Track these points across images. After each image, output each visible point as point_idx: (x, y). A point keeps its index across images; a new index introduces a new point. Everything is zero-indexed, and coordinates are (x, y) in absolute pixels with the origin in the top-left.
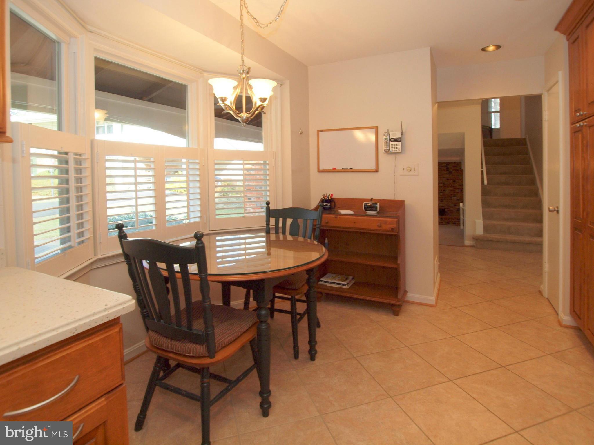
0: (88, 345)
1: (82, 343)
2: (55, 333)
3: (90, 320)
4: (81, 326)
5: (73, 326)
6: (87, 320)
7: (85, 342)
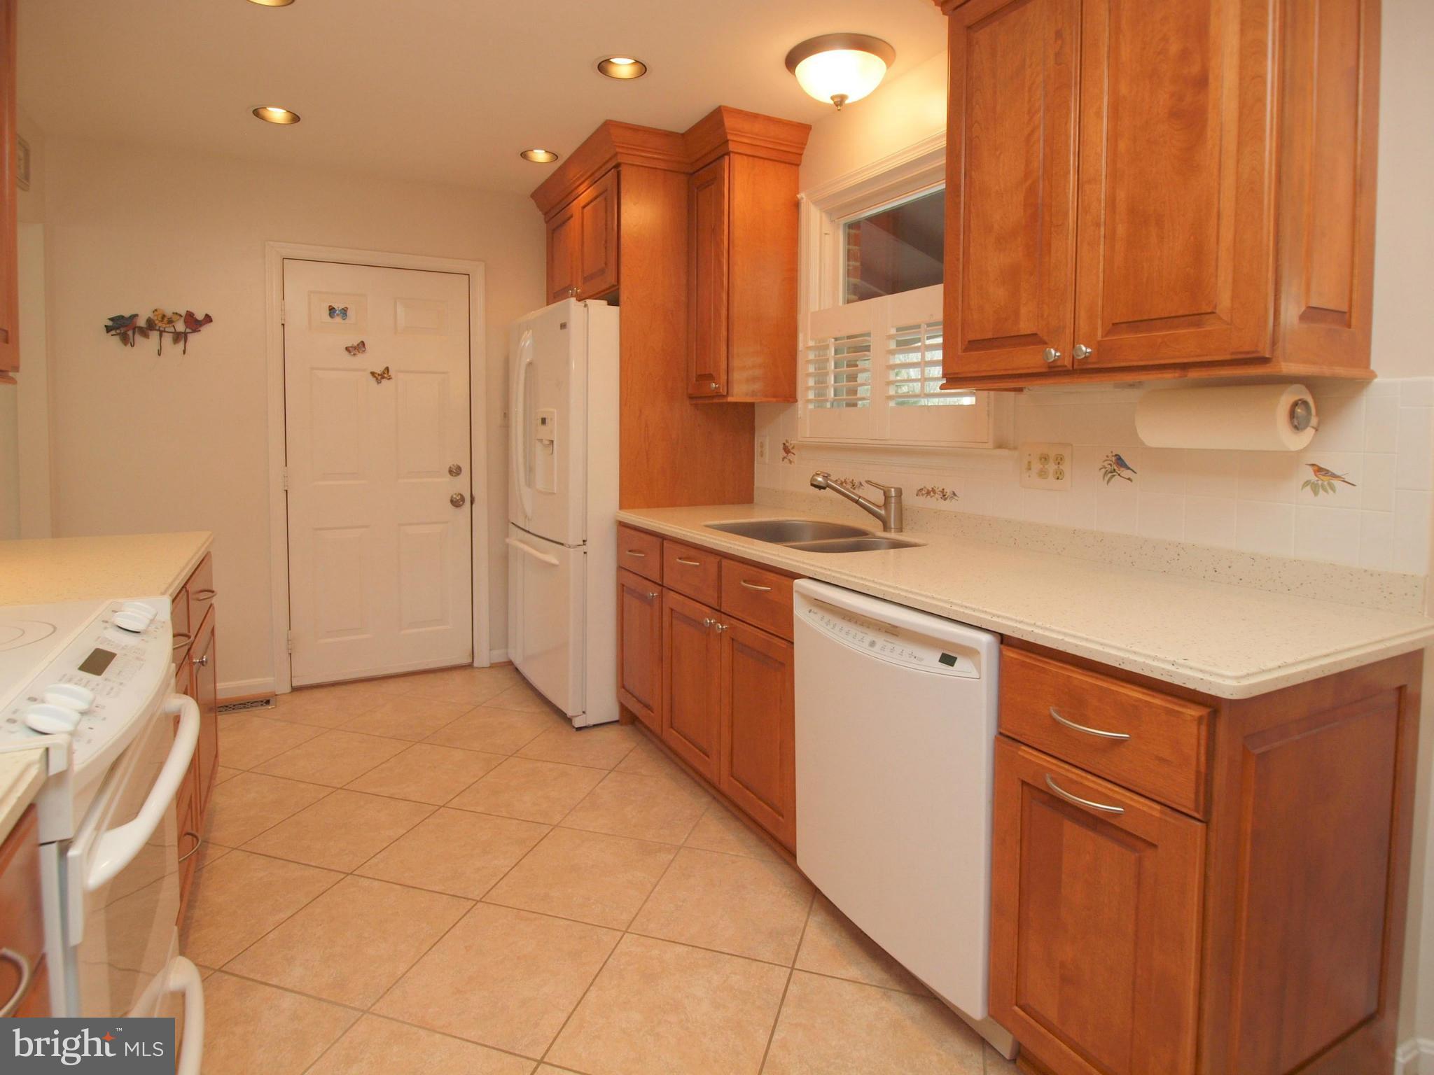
0: (1146, 701)
1: (1139, 692)
2: (1100, 648)
3: (1144, 662)
4: (1131, 662)
5: (1121, 654)
6: (1141, 659)
7: (1144, 693)
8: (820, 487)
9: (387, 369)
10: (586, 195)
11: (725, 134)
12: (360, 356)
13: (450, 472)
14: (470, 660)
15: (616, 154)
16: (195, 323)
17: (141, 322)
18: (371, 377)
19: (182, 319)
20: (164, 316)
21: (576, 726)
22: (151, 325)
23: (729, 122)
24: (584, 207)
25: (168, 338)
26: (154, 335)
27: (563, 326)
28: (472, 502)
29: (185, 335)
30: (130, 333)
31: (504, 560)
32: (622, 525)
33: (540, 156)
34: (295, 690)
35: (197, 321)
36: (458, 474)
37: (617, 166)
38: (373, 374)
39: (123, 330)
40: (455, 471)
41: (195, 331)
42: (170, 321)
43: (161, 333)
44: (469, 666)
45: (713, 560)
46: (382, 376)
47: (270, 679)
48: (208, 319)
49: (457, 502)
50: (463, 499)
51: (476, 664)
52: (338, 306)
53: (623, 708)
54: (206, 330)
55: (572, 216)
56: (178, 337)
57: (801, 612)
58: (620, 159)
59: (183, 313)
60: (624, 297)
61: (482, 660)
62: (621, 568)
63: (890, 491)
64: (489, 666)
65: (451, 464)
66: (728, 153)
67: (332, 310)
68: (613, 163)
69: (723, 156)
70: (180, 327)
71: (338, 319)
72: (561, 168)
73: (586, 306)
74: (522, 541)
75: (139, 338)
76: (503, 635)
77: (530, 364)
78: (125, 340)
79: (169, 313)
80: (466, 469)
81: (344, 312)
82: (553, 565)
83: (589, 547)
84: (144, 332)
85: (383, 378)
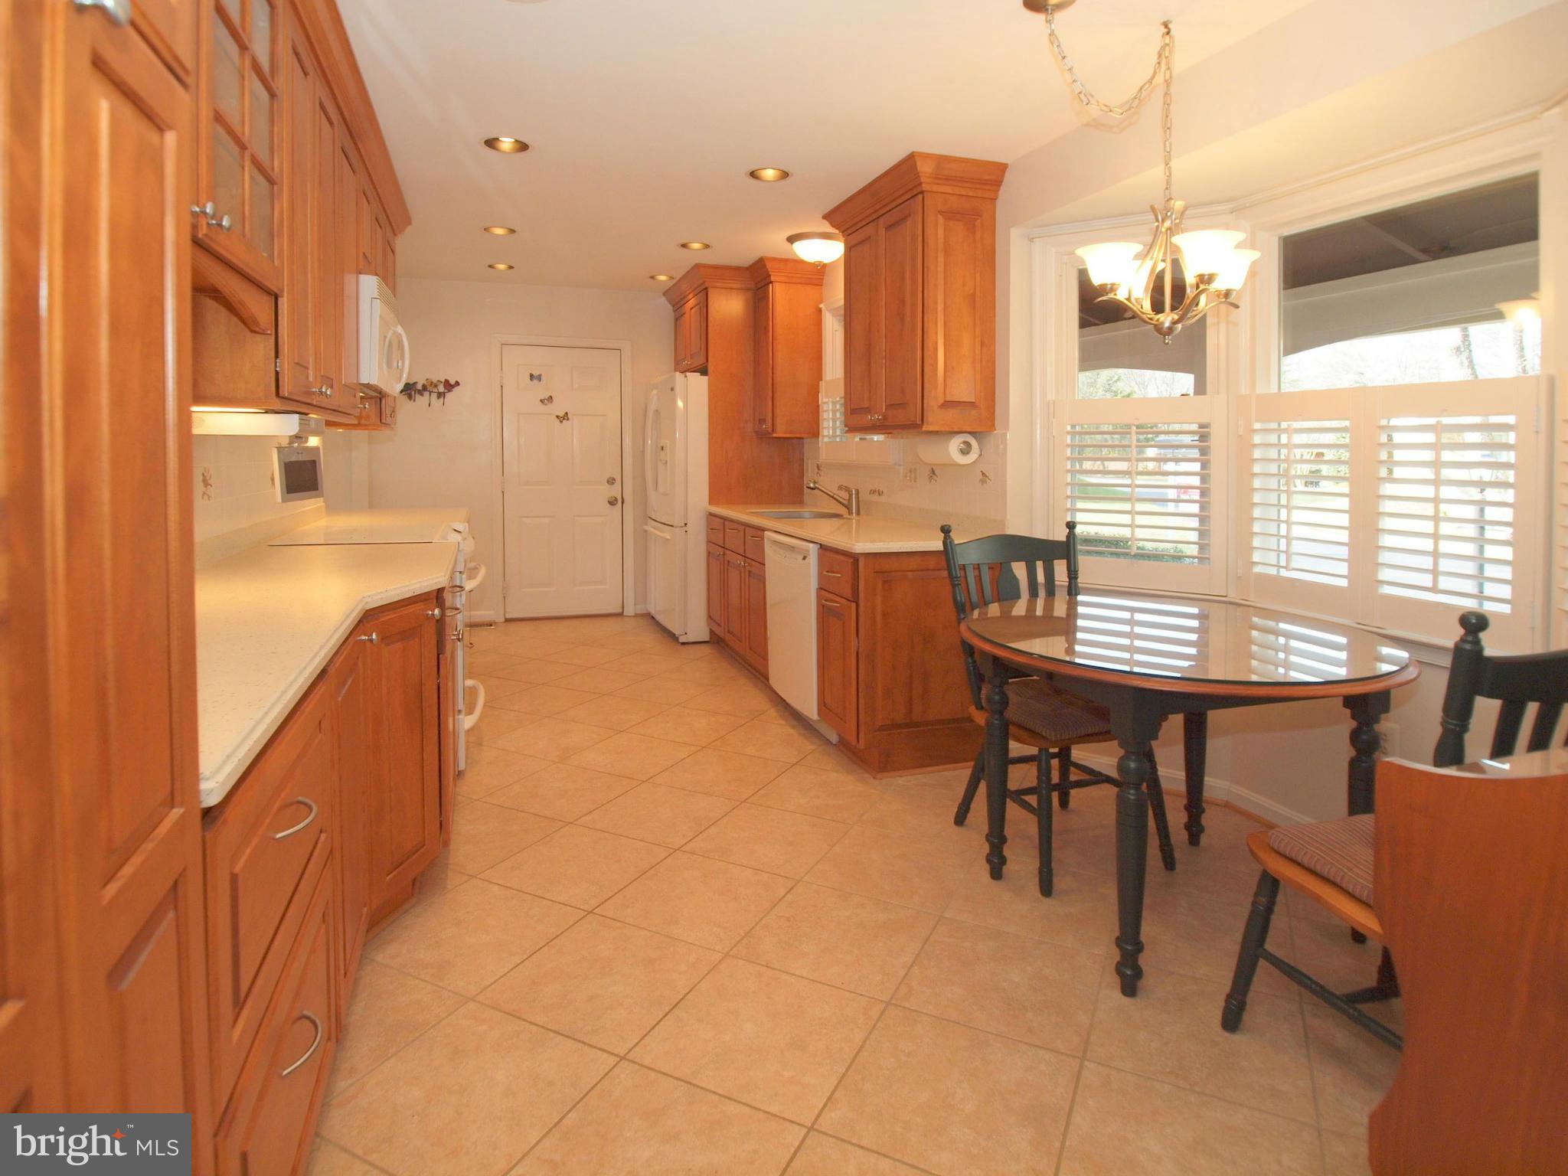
8: (812, 489)
9: (567, 413)
10: (692, 303)
11: (768, 272)
12: (550, 406)
13: (608, 482)
14: (621, 611)
15: (704, 282)
16: (449, 386)
17: (419, 387)
18: (557, 419)
19: (442, 384)
20: (432, 382)
21: (681, 641)
22: (425, 388)
23: (768, 265)
24: (691, 309)
25: (434, 396)
26: (426, 394)
27: (672, 389)
28: (622, 503)
29: (444, 393)
30: (413, 393)
31: (643, 540)
32: (711, 514)
33: (663, 278)
34: (507, 620)
35: (451, 385)
36: (613, 483)
37: (706, 288)
38: (557, 417)
39: (409, 392)
40: (611, 481)
41: (449, 391)
42: (436, 386)
43: (430, 392)
44: (621, 614)
45: (741, 528)
46: (565, 417)
47: (492, 612)
48: (457, 384)
49: (612, 502)
50: (616, 500)
51: (625, 614)
52: (536, 373)
53: (712, 632)
54: (456, 390)
55: (684, 314)
56: (440, 395)
57: (769, 551)
58: (707, 285)
59: (443, 381)
60: (710, 370)
61: (630, 610)
62: (709, 542)
63: (852, 491)
64: (633, 614)
65: (608, 477)
66: (771, 282)
67: (532, 376)
68: (703, 287)
69: (768, 284)
70: (441, 389)
71: (535, 382)
72: (676, 284)
73: (686, 377)
74: (654, 528)
75: (418, 396)
76: (642, 594)
77: (657, 411)
78: (410, 397)
79: (435, 381)
80: (618, 479)
81: (539, 378)
82: (668, 539)
83: (689, 528)
84: (421, 393)
85: (564, 419)
